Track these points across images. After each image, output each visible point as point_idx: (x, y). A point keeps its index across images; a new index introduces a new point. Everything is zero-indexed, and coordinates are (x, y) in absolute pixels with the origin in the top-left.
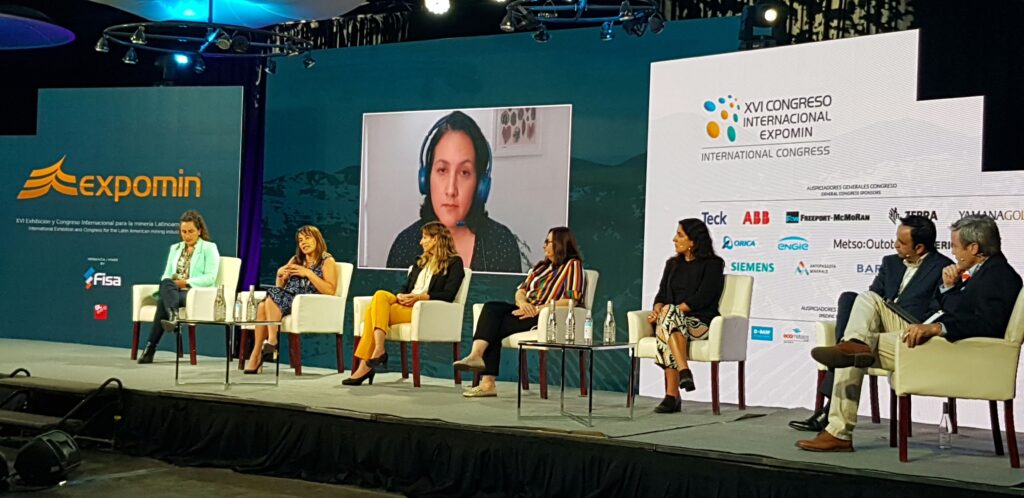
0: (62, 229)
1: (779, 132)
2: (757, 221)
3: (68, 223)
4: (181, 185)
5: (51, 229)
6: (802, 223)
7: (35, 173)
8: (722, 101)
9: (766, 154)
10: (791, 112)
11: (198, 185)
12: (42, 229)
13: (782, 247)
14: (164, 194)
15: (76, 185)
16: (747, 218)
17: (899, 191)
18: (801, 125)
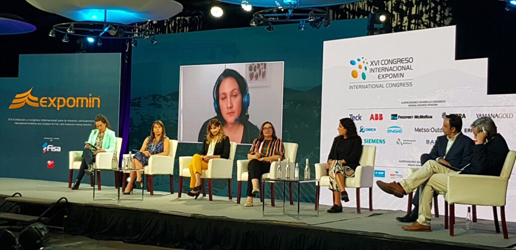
0: (31, 124)
1: (387, 76)
2: (377, 119)
3: (34, 120)
4: (90, 102)
5: (26, 123)
6: (399, 120)
7: (18, 96)
8: (359, 60)
9: (381, 86)
10: (393, 65)
11: (99, 102)
12: (21, 123)
13: (389, 131)
14: (82, 106)
15: (38, 102)
16: (372, 117)
17: (447, 104)
18: (398, 72)
